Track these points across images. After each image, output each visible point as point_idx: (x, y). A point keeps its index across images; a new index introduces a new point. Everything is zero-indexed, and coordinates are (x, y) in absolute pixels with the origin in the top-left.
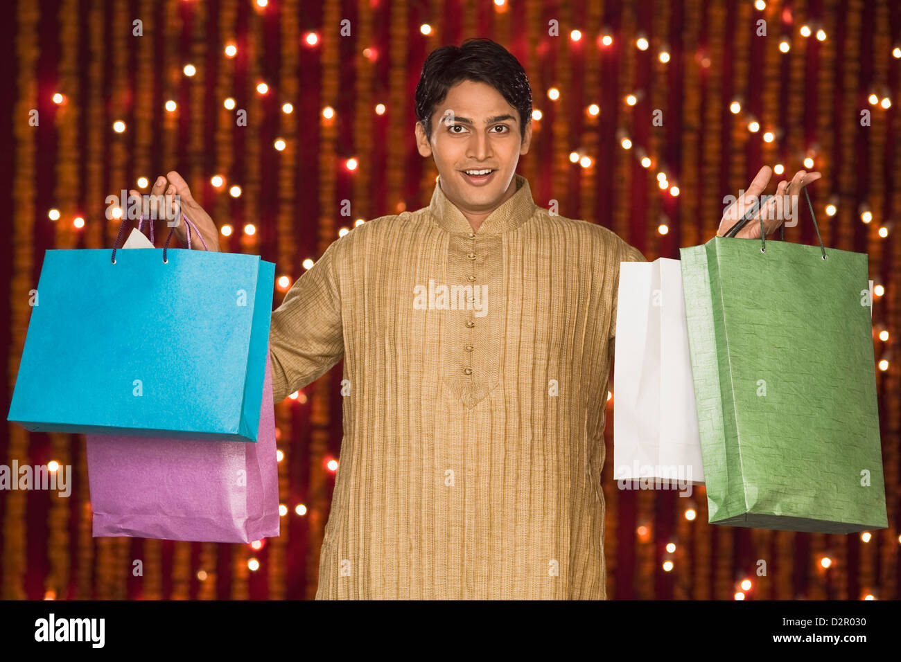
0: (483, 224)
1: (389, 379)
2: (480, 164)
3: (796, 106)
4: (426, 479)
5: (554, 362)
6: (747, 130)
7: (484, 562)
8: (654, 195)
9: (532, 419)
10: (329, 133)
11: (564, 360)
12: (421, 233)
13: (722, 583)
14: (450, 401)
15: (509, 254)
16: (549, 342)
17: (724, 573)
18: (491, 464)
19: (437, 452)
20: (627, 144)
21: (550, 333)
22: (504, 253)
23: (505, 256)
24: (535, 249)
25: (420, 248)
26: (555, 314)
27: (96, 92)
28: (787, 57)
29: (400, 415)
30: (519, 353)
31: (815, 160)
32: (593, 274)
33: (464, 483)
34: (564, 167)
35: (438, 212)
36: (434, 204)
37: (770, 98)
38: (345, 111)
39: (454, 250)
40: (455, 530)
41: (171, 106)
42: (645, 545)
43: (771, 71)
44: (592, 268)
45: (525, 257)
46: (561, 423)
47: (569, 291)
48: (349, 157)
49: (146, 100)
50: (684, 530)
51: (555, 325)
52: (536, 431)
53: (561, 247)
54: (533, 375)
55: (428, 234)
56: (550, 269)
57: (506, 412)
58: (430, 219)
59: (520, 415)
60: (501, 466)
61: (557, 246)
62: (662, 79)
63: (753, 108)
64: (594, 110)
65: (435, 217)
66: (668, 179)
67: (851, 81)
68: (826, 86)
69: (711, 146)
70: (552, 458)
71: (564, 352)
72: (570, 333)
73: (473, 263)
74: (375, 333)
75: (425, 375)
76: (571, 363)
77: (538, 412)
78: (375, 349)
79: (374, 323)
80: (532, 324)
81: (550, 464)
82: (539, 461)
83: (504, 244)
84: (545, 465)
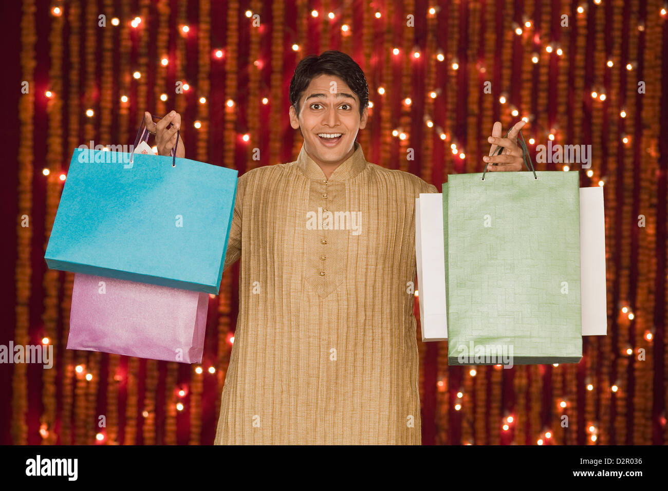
0: (333, 174)
1: (269, 276)
2: (331, 129)
3: (543, 100)
4: (294, 346)
5: (380, 267)
6: (510, 115)
7: (332, 402)
8: (448, 158)
9: (365, 306)
10: (230, 117)
11: (387, 265)
13: (494, 418)
14: (310, 293)
15: (350, 195)
16: (377, 253)
17: (495, 411)
18: (338, 336)
19: (301, 328)
20: (430, 124)
21: (377, 248)
22: (347, 194)
23: (347, 196)
24: (367, 191)
26: (381, 235)
27: (74, 90)
28: (536, 66)
29: (277, 300)
30: (357, 262)
31: (555, 135)
32: (406, 206)
33: (320, 348)
34: (388, 140)
35: (303, 165)
36: (300, 159)
37: (526, 94)
38: (241, 101)
39: (313, 191)
40: (313, 380)
41: (124, 99)
42: (443, 393)
43: (526, 76)
44: (406, 202)
45: (361, 196)
46: (385, 307)
47: (391, 218)
48: (244, 133)
49: (108, 95)
50: (468, 383)
51: (381, 241)
52: (368, 314)
54: (366, 276)
55: (296, 180)
56: (378, 205)
57: (348, 301)
58: (297, 169)
59: (357, 303)
60: (345, 337)
61: (381, 188)
62: (454, 80)
63: (515, 100)
64: (408, 102)
65: (300, 168)
66: (458, 148)
67: (580, 83)
68: (562, 86)
69: (486, 126)
70: (378, 331)
71: (387, 260)
72: (391, 246)
73: (326, 201)
74: (259, 245)
75: (293, 276)
76: (392, 267)
77: (369, 300)
78: (259, 256)
79: (258, 238)
80: (365, 242)
81: (377, 336)
82: (369, 333)
83: (346, 187)
84: (373, 336)
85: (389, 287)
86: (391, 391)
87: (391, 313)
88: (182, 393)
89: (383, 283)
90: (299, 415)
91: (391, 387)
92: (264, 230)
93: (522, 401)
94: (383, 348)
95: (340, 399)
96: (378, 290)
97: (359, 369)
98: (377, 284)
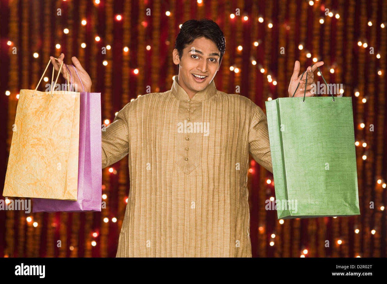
0: (194, 96)
1: (153, 162)
3: (327, 47)
4: (168, 205)
5: (223, 154)
6: (306, 57)
7: (193, 241)
8: (266, 85)
9: (214, 179)
10: (126, 58)
11: (228, 153)
12: (167, 100)
13: (295, 251)
14: (178, 172)
15: (205, 109)
16: (221, 146)
17: (296, 246)
18: (196, 199)
19: (173, 194)
20: (254, 63)
21: (221, 142)
22: (202, 108)
24: (216, 107)
25: (167, 107)
26: (224, 134)
27: (26, 40)
28: (322, 25)
29: (158, 178)
30: (208, 151)
31: (335, 70)
32: (240, 116)
33: (185, 207)
34: (227, 73)
35: (175, 91)
36: (173, 88)
37: (316, 43)
38: (133, 48)
39: (181, 107)
40: (181, 227)
41: (58, 46)
42: (262, 235)
43: (316, 32)
44: (240, 114)
45: (211, 110)
46: (226, 180)
47: (230, 124)
48: (135, 68)
49: (47, 44)
50: (279, 228)
51: (223, 138)
52: (215, 184)
53: (227, 106)
54: (214, 160)
55: (170, 101)
56: (222, 115)
57: (203, 176)
58: (171, 95)
59: (209, 178)
60: (201, 200)
61: (225, 105)
62: (269, 35)
63: (308, 48)
64: (240, 48)
65: (173, 94)
66: (272, 78)
67: (350, 36)
68: (339, 38)
69: (290, 64)
70: (222, 195)
71: (228, 150)
72: (230, 141)
73: (189, 113)
74: (147, 143)
75: (168, 161)
76: (231, 155)
77: (216, 176)
78: (147, 150)
79: (146, 138)
80: (214, 139)
81: (221, 198)
82: (216, 197)
83: (202, 105)
84: (219, 199)
85: (229, 167)
86: (231, 234)
87: (230, 184)
88: (95, 235)
89: (225, 164)
90: (172, 250)
91: (231, 231)
92: (150, 132)
93: (313, 240)
94: (225, 207)
95: (198, 239)
96: (222, 169)
97: (210, 220)
98: (221, 166)
